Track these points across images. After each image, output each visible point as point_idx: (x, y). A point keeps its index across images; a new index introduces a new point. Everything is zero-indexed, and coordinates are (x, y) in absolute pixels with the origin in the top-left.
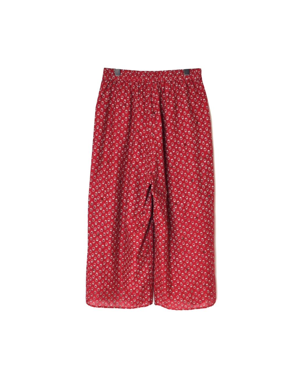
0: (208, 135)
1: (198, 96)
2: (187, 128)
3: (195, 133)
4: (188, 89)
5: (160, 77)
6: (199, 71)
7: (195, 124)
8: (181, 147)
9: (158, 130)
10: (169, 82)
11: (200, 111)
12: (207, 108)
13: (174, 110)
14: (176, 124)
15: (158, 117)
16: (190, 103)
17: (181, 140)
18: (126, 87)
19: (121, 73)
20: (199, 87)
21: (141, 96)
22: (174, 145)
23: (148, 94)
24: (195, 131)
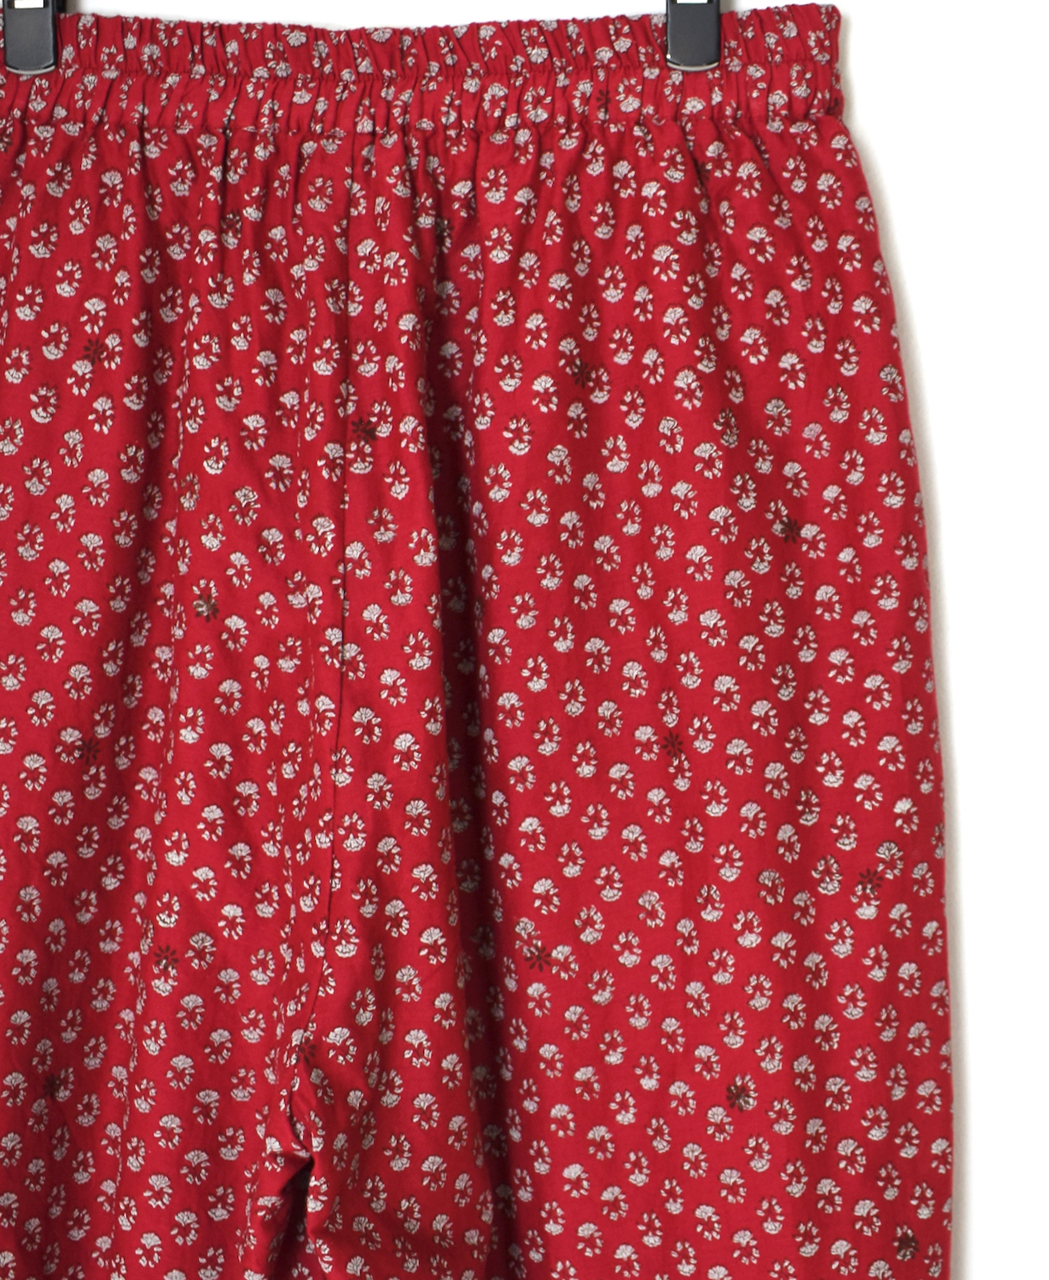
0: (901, 651)
1: (800, 270)
2: (689, 584)
3: (775, 630)
4: (703, 205)
5: (433, 86)
6: (817, 26)
7: (772, 540)
8: (635, 764)
9: (401, 599)
10: (523, 136)
11: (822, 417)
12: (893, 388)
13: (564, 406)
14: (591, 539)
15: (397, 476)
16: (723, 334)
17: (637, 693)
18: (112, 179)
19: (68, 53)
20: (811, 182)
21: (249, 262)
22: (567, 748)
23: (313, 250)
24: (772, 615)
